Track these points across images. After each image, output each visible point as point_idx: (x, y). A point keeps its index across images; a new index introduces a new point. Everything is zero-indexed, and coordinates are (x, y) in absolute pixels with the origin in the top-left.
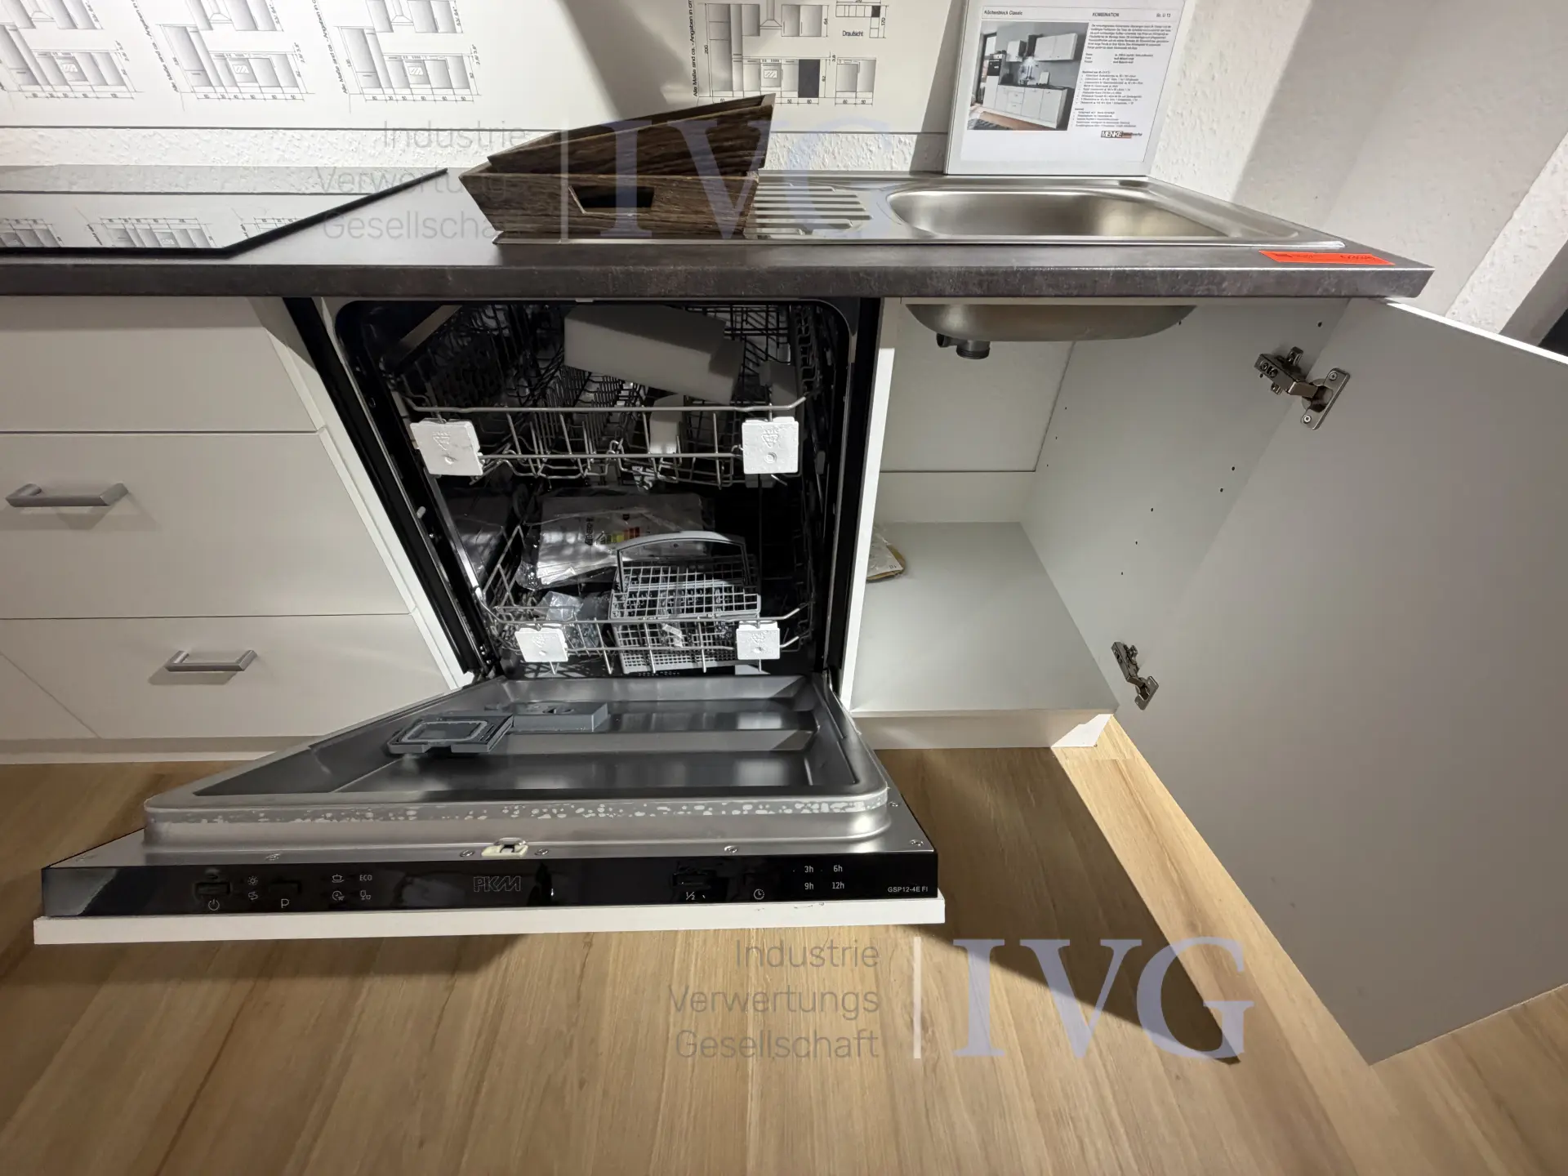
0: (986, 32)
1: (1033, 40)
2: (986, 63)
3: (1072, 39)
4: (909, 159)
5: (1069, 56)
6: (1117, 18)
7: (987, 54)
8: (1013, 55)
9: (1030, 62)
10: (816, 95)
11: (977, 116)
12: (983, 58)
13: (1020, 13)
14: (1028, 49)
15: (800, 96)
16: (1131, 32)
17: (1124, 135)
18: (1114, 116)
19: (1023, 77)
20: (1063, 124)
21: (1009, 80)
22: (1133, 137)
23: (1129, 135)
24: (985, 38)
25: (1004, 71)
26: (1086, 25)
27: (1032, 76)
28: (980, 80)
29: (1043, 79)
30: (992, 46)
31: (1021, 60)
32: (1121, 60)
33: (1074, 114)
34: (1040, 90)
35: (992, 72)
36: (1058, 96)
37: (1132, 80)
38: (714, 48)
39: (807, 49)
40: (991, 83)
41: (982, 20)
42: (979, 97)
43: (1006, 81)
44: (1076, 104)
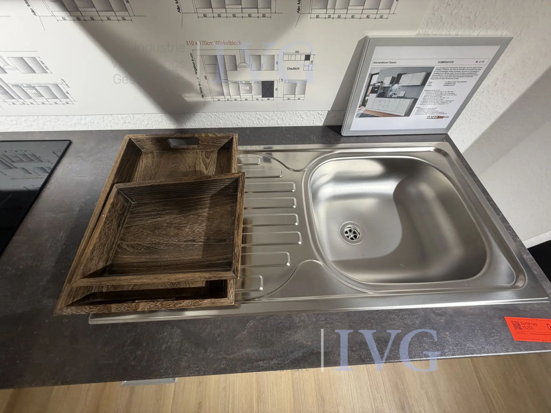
0: (373, 73)
1: (400, 76)
2: (371, 88)
5: (419, 83)
7: (372, 83)
8: (387, 82)
9: (396, 86)
10: (273, 96)
11: (361, 112)
12: (369, 85)
13: (395, 63)
14: (395, 80)
16: (458, 70)
18: (436, 110)
19: (391, 93)
20: (408, 114)
21: (382, 95)
22: (444, 118)
24: (372, 76)
25: (380, 91)
26: (433, 68)
27: (396, 93)
28: (366, 95)
29: (402, 94)
30: (374, 79)
31: (391, 86)
32: (448, 84)
33: (415, 109)
34: (399, 99)
35: (373, 92)
36: (407, 102)
37: (451, 93)
38: (210, 77)
39: (266, 76)
40: (372, 97)
41: (372, 65)
42: (364, 103)
43: (380, 96)
44: (417, 104)
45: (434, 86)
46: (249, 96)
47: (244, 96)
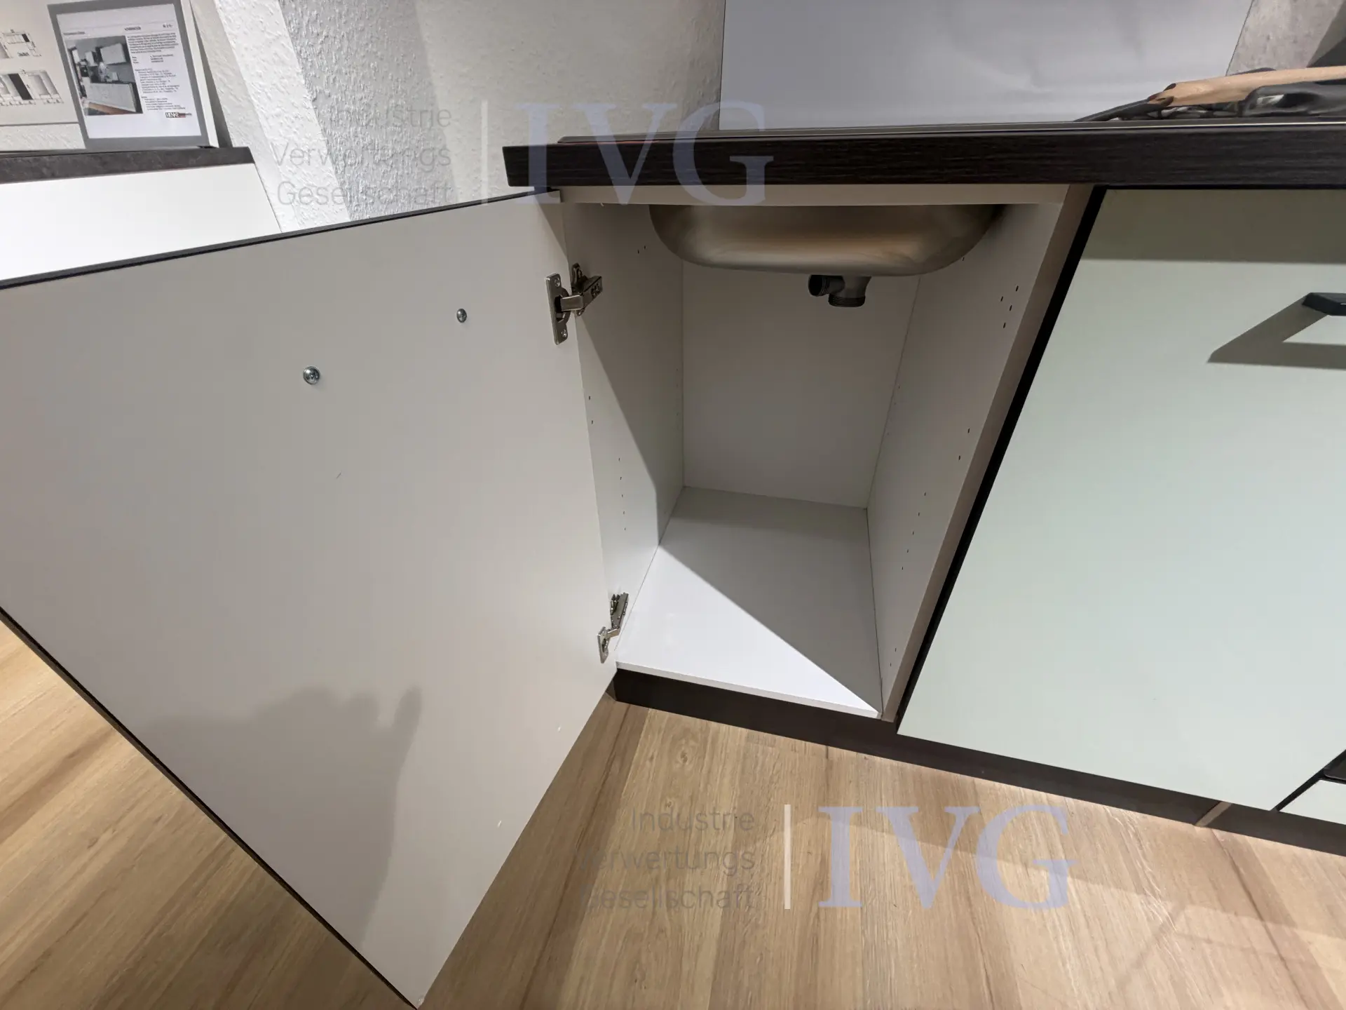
0: (70, 47)
1: (98, 49)
2: (78, 68)
3: (119, 47)
5: (122, 59)
6: (139, 31)
7: (75, 60)
9: (102, 65)
10: (28, 97)
11: (87, 106)
12: (74, 65)
13: (83, 33)
16: (153, 39)
17: (180, 115)
18: (168, 102)
20: (139, 109)
22: (187, 116)
23: (184, 115)
24: (70, 51)
26: (124, 37)
28: (79, 81)
29: (115, 77)
30: (77, 57)
31: (97, 65)
32: (155, 60)
33: (142, 102)
34: (115, 85)
35: (85, 75)
36: (129, 91)
37: (168, 74)
40: (86, 81)
41: (64, 37)
42: (82, 91)
44: (141, 94)
45: (141, 63)
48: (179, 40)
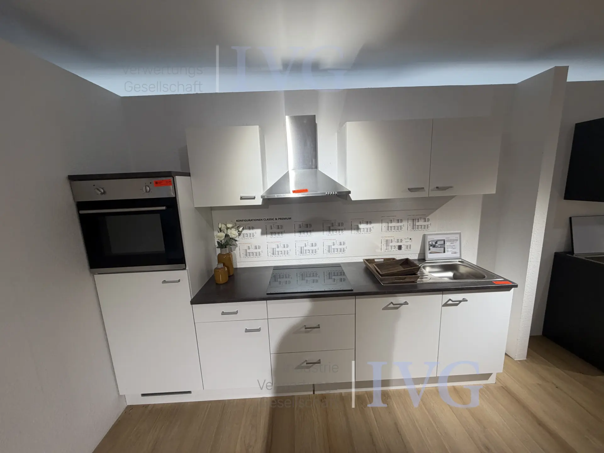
0: (429, 241)
2: (430, 245)
3: (443, 241)
4: (417, 257)
6: (449, 238)
7: (430, 244)
8: (434, 243)
9: (437, 244)
10: (401, 249)
11: (429, 252)
12: (429, 244)
13: (434, 239)
14: (436, 243)
15: (399, 249)
16: (453, 240)
17: (455, 253)
18: (452, 251)
19: (436, 246)
20: (444, 252)
21: (434, 246)
23: (456, 253)
24: (429, 242)
25: (433, 246)
26: (445, 240)
27: (438, 246)
28: (429, 247)
29: (440, 246)
30: (430, 243)
32: (451, 243)
33: (446, 251)
34: (440, 248)
35: (431, 246)
36: (443, 249)
37: (454, 246)
38: (384, 245)
39: (400, 244)
40: (431, 248)
41: (428, 239)
42: (429, 249)
43: (433, 247)
44: (446, 249)
45: (447, 244)
46: (394, 250)
47: (393, 250)
48: (459, 240)
